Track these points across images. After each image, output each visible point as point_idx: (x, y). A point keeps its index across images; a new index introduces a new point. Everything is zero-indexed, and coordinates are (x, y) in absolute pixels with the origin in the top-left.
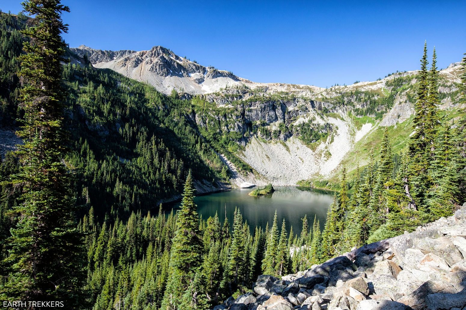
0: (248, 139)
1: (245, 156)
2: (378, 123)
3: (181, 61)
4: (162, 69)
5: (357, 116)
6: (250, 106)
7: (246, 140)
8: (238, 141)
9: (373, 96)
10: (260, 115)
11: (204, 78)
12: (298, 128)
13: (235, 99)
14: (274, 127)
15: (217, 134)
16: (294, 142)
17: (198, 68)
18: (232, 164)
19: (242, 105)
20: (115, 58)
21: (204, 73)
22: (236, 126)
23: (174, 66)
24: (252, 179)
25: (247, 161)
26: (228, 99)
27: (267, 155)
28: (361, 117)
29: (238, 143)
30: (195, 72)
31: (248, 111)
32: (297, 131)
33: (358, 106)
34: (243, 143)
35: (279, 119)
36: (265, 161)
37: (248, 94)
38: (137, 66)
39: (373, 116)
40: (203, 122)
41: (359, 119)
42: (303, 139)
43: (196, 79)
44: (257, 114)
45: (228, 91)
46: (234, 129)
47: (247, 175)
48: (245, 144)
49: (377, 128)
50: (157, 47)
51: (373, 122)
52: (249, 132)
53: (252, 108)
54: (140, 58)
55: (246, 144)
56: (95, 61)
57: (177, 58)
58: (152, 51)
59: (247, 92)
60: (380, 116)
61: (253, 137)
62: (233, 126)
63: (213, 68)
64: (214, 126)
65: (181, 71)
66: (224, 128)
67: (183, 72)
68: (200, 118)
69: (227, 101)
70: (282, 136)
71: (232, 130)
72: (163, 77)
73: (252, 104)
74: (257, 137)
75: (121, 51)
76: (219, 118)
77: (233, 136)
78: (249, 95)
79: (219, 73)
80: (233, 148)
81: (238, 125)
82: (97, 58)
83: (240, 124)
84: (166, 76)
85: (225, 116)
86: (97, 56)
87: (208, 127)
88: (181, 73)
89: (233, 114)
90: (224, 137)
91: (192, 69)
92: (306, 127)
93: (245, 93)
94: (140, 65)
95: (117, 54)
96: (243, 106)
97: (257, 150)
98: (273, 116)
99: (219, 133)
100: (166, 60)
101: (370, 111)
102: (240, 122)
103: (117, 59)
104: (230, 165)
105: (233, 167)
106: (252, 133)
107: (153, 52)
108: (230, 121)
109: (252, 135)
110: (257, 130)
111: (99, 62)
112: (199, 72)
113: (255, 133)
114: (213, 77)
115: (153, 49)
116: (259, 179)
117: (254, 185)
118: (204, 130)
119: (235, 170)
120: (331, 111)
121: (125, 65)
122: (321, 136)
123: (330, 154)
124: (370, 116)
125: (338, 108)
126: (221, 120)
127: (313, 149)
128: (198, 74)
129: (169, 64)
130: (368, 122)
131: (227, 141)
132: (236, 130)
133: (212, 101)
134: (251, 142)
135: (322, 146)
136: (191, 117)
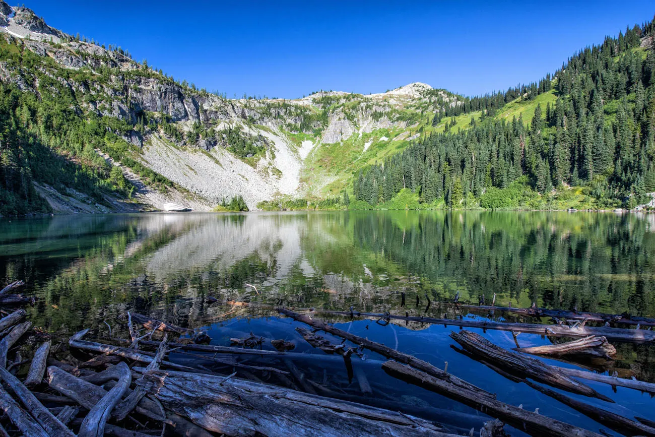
0: (144, 137)
1: (147, 162)
2: (319, 141)
5: (291, 131)
6: (138, 83)
7: (141, 137)
8: (126, 135)
9: (306, 111)
10: (159, 102)
12: (224, 136)
13: (103, 64)
14: (187, 127)
15: (70, 113)
16: (222, 154)
18: (127, 168)
19: (120, 78)
22: (116, 108)
24: (179, 198)
25: (155, 170)
26: (86, 60)
27: (188, 166)
28: (296, 133)
29: (125, 139)
31: (135, 91)
32: (223, 139)
33: (290, 121)
34: (136, 142)
35: (190, 117)
36: (188, 175)
39: (310, 133)
40: (26, 83)
41: (294, 135)
42: (234, 151)
44: (153, 100)
45: (84, 47)
46: (111, 112)
47: (167, 192)
48: (140, 144)
49: (320, 145)
51: (312, 139)
52: (143, 127)
53: (142, 87)
55: (142, 145)
60: (318, 133)
61: (152, 135)
62: (107, 106)
64: (59, 96)
66: (88, 107)
69: (84, 63)
70: (202, 142)
71: (106, 114)
74: (160, 137)
76: (70, 85)
77: (110, 124)
78: (132, 66)
80: (118, 145)
81: (120, 108)
83: (125, 107)
85: (85, 85)
90: (89, 122)
92: (234, 135)
93: (123, 61)
96: (123, 79)
97: (168, 157)
98: (181, 110)
99: (76, 113)
101: (306, 126)
102: (122, 102)
105: (131, 174)
106: (147, 129)
108: (99, 96)
109: (149, 132)
110: (157, 126)
113: (155, 130)
116: (193, 199)
117: (187, 208)
118: (31, 97)
119: (138, 180)
120: (259, 122)
122: (258, 151)
123: (280, 172)
124: (307, 133)
125: (266, 119)
126: (77, 89)
127: (254, 165)
130: (307, 140)
131: (99, 131)
132: (116, 114)
133: (42, 53)
134: (150, 143)
135: (263, 162)
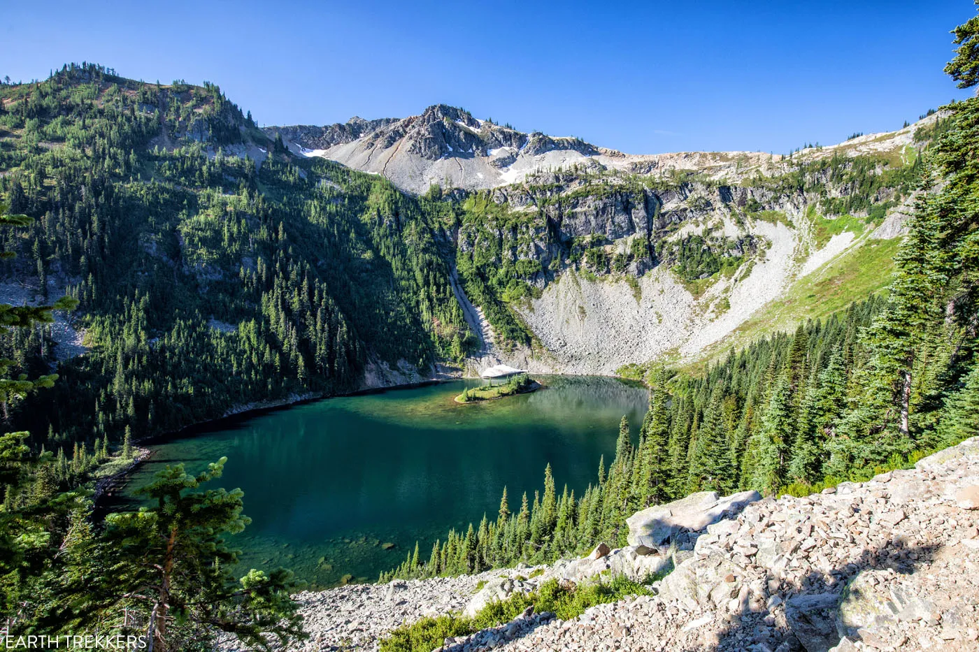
0: (555, 275)
1: (532, 310)
2: (870, 232)
3: (479, 126)
4: (429, 148)
5: (825, 215)
6: (575, 206)
7: (549, 276)
9: (873, 167)
10: (593, 223)
11: (517, 155)
12: (675, 248)
13: (549, 194)
14: (621, 247)
15: (488, 265)
16: (657, 279)
17: (508, 138)
18: (491, 327)
19: (557, 206)
20: (362, 135)
21: (520, 147)
22: (533, 249)
23: (459, 138)
24: (522, 357)
25: (531, 320)
26: (535, 194)
27: (582, 308)
28: (833, 218)
29: (529, 283)
30: (502, 145)
31: (569, 217)
32: (672, 254)
33: (835, 193)
34: (540, 283)
35: (637, 229)
36: (572, 322)
37: (577, 181)
38: (392, 144)
39: (863, 215)
40: (469, 243)
41: (829, 222)
42: (682, 271)
43: (499, 160)
44: (588, 222)
45: (538, 179)
46: (527, 254)
47: (512, 350)
48: (543, 284)
49: (863, 243)
50: (433, 108)
51: (858, 229)
52: (562, 260)
53: (578, 209)
54: (401, 130)
55: (546, 285)
56: (329, 144)
57: (472, 122)
58: (423, 116)
59: (576, 179)
60: (878, 215)
61: (568, 269)
62: (525, 248)
63: (540, 134)
64: (488, 250)
65: (471, 147)
66: (507, 254)
67: (474, 148)
68: (465, 236)
69: (532, 198)
70: (633, 266)
71: (522, 258)
72: (430, 162)
73: (578, 203)
74: (578, 269)
75: (373, 121)
76: (501, 234)
77: (519, 268)
78: (580, 183)
79: (553, 142)
80: (514, 293)
81: (536, 246)
82: (333, 139)
83: (542, 245)
84: (436, 159)
85: (514, 229)
86: (333, 135)
87: (475, 253)
88: (470, 151)
89: (530, 225)
90: (502, 271)
91: (497, 139)
92: (694, 246)
93: (572, 180)
94: (396, 144)
95: (367, 127)
96: (560, 207)
97: (565, 298)
98: (623, 224)
99: (494, 264)
100: (445, 129)
101: (858, 203)
102: (541, 239)
103: (365, 136)
104: (486, 328)
105: (491, 333)
106: (567, 262)
107: (426, 117)
108: (522, 238)
109: (565, 266)
110: (581, 255)
111: (335, 145)
112: (511, 145)
113: (576, 261)
114: (537, 152)
115: (427, 111)
116: (539, 358)
117: (519, 370)
118: (466, 257)
119: (492, 340)
120: (767, 207)
121: (373, 144)
122: (725, 265)
123: (728, 306)
124: (856, 215)
125: (784, 199)
126: (506, 237)
127: (697, 293)
128: (507, 148)
129: (449, 136)
130: (848, 230)
131: (505, 280)
132: (531, 256)
133: (502, 200)
134: (558, 280)
135: (718, 286)
136: (448, 233)
